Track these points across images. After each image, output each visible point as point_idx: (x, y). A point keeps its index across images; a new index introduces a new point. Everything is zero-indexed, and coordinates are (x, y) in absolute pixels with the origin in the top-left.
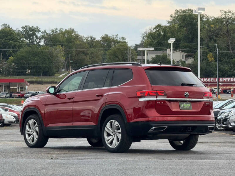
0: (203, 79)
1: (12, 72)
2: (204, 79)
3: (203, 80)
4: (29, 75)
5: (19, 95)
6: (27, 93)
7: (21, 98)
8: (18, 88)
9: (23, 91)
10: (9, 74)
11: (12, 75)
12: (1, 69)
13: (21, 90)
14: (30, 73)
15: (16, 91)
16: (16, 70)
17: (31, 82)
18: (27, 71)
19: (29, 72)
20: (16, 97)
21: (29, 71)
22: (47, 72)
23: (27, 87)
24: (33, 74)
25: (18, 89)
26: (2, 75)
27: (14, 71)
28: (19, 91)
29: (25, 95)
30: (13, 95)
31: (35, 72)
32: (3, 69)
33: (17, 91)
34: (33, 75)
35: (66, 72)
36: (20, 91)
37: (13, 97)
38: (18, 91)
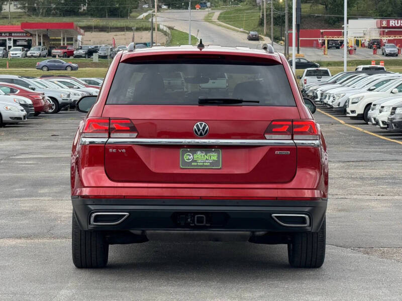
0: (396, 21)
1: (55, 9)
2: (399, 21)
3: (398, 23)
4: (84, 14)
5: (64, 53)
6: (78, 49)
7: (69, 57)
8: (64, 39)
9: (72, 44)
10: (48, 13)
11: (55, 15)
12: (35, 5)
13: (69, 42)
14: (86, 11)
15: (60, 44)
16: (60, 6)
17: (88, 29)
18: (80, 8)
19: (84, 10)
20: (59, 56)
21: (85, 8)
22: (116, 9)
23: (79, 37)
24: (90, 13)
25: (64, 41)
26: (37, 15)
27: (57, 9)
28: (66, 45)
29: (75, 52)
30: (54, 51)
31: (95, 9)
32: (37, 5)
33: (62, 45)
34: (92, 15)
35: (151, 10)
36: (68, 44)
37: (54, 56)
38: (64, 44)
